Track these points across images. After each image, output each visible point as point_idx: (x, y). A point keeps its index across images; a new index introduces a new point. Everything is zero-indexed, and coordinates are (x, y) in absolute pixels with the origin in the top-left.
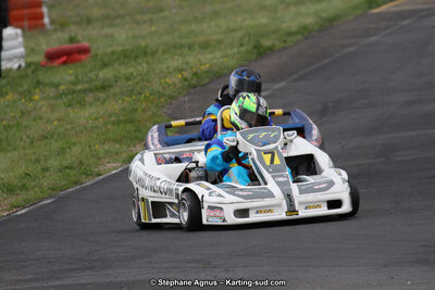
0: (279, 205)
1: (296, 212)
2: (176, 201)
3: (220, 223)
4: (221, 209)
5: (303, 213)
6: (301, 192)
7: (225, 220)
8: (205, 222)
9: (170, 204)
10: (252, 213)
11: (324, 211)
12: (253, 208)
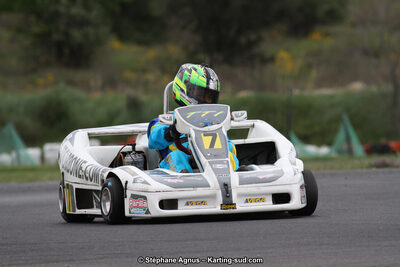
0: (213, 197)
1: (233, 205)
2: (100, 188)
3: (142, 214)
4: (145, 198)
5: (241, 207)
6: (242, 182)
7: (148, 212)
8: (127, 214)
9: (97, 191)
10: (181, 204)
11: (268, 205)
12: (182, 199)
